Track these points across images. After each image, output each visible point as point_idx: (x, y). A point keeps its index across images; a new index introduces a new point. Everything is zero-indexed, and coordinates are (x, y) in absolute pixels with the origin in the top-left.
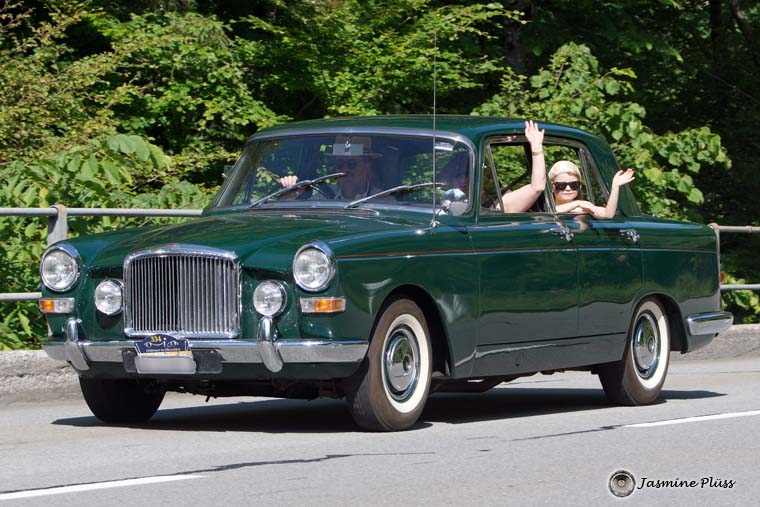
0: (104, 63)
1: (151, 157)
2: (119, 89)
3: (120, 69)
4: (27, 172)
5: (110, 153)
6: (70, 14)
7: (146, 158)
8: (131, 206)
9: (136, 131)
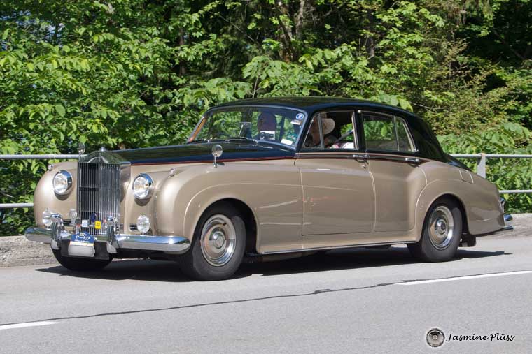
0: (502, 91)
1: (523, 132)
2: (509, 103)
3: (509, 94)
4: (468, 139)
5: (505, 131)
6: (488, 70)
7: (521, 133)
8: (514, 153)
9: (517, 121)
